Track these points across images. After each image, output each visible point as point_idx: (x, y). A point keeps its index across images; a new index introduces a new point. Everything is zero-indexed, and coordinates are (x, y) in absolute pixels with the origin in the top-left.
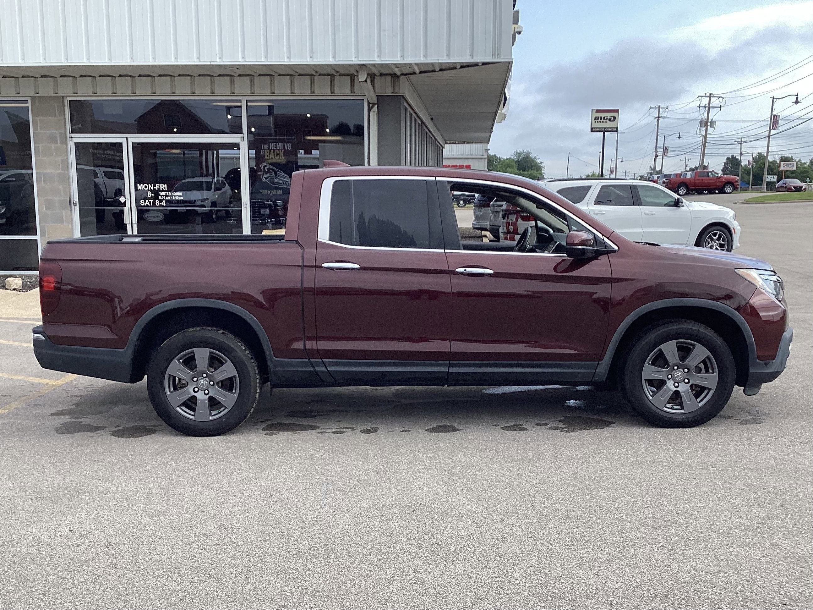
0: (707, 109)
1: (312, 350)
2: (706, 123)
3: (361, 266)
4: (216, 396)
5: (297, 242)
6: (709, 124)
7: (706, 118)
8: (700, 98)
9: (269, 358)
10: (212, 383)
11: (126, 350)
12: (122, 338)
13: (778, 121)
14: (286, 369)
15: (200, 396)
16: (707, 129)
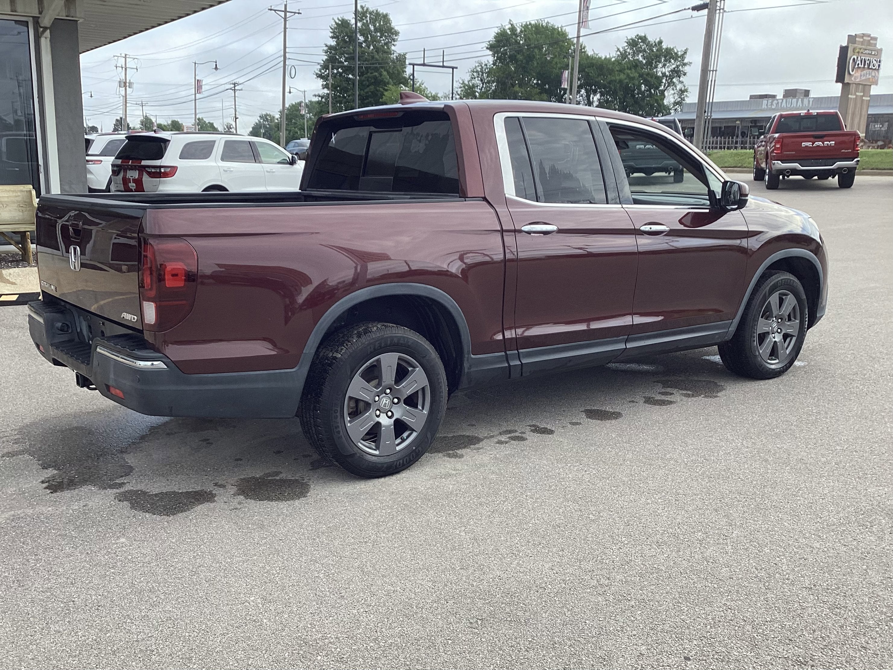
0: (124, 69)
1: (512, 339)
2: (124, 84)
3: (560, 228)
4: (404, 418)
5: (485, 199)
6: (128, 84)
7: (124, 78)
8: (116, 58)
9: (466, 356)
10: (396, 400)
11: (298, 369)
12: (288, 352)
13: (202, 86)
14: (479, 369)
15: (384, 420)
16: (126, 89)
